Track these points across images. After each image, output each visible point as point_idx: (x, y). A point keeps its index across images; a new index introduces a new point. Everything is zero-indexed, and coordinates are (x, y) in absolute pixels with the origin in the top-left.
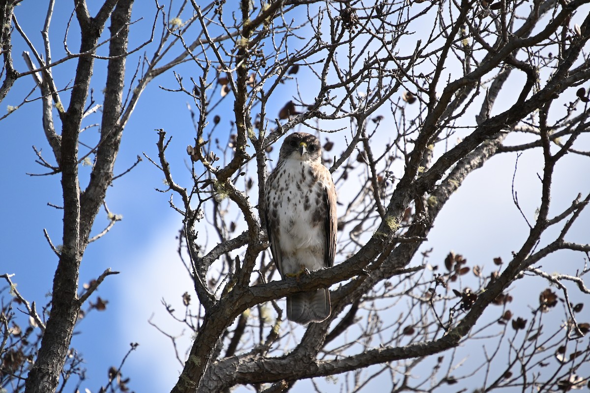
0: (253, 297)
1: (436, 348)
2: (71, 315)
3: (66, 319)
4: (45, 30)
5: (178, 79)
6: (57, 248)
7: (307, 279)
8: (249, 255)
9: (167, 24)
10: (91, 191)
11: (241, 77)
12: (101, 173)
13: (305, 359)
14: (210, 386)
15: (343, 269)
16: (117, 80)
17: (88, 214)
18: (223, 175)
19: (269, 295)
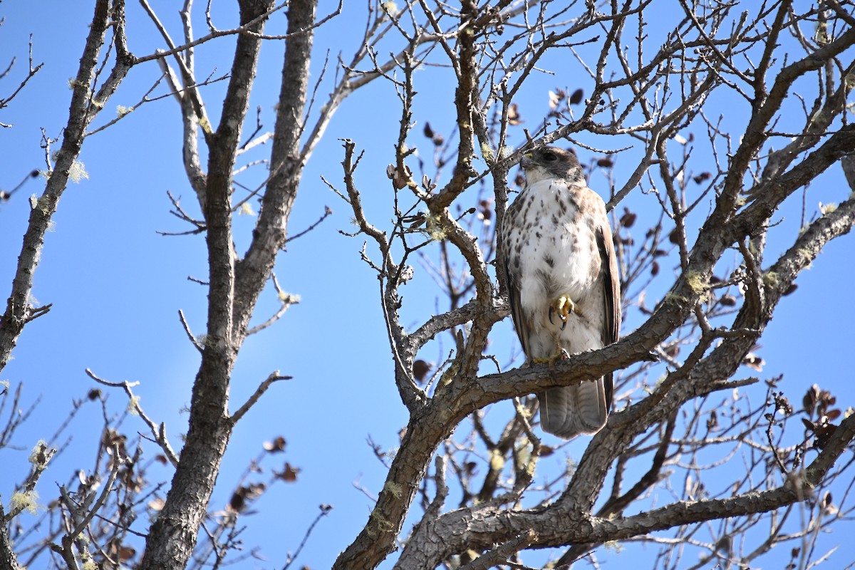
0: (482, 393)
1: (774, 502)
2: (217, 441)
3: (210, 447)
4: (185, 9)
5: (372, 55)
6: (198, 338)
7: (566, 366)
8: (476, 328)
9: (374, 9)
10: (253, 257)
11: (465, 49)
12: (268, 229)
13: (573, 514)
14: (427, 552)
15: (619, 351)
16: (297, 91)
17: (247, 291)
18: (438, 204)
19: (508, 390)
